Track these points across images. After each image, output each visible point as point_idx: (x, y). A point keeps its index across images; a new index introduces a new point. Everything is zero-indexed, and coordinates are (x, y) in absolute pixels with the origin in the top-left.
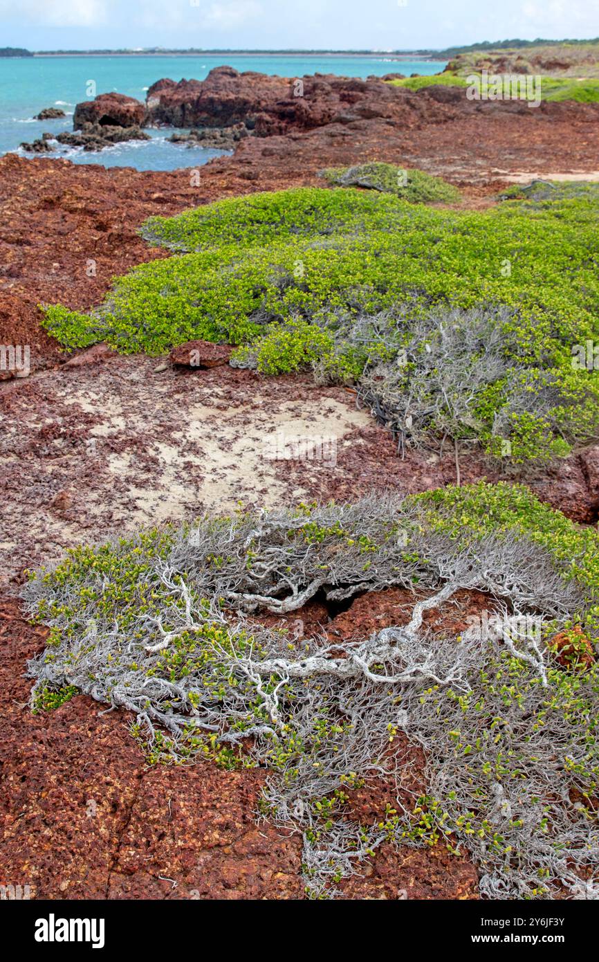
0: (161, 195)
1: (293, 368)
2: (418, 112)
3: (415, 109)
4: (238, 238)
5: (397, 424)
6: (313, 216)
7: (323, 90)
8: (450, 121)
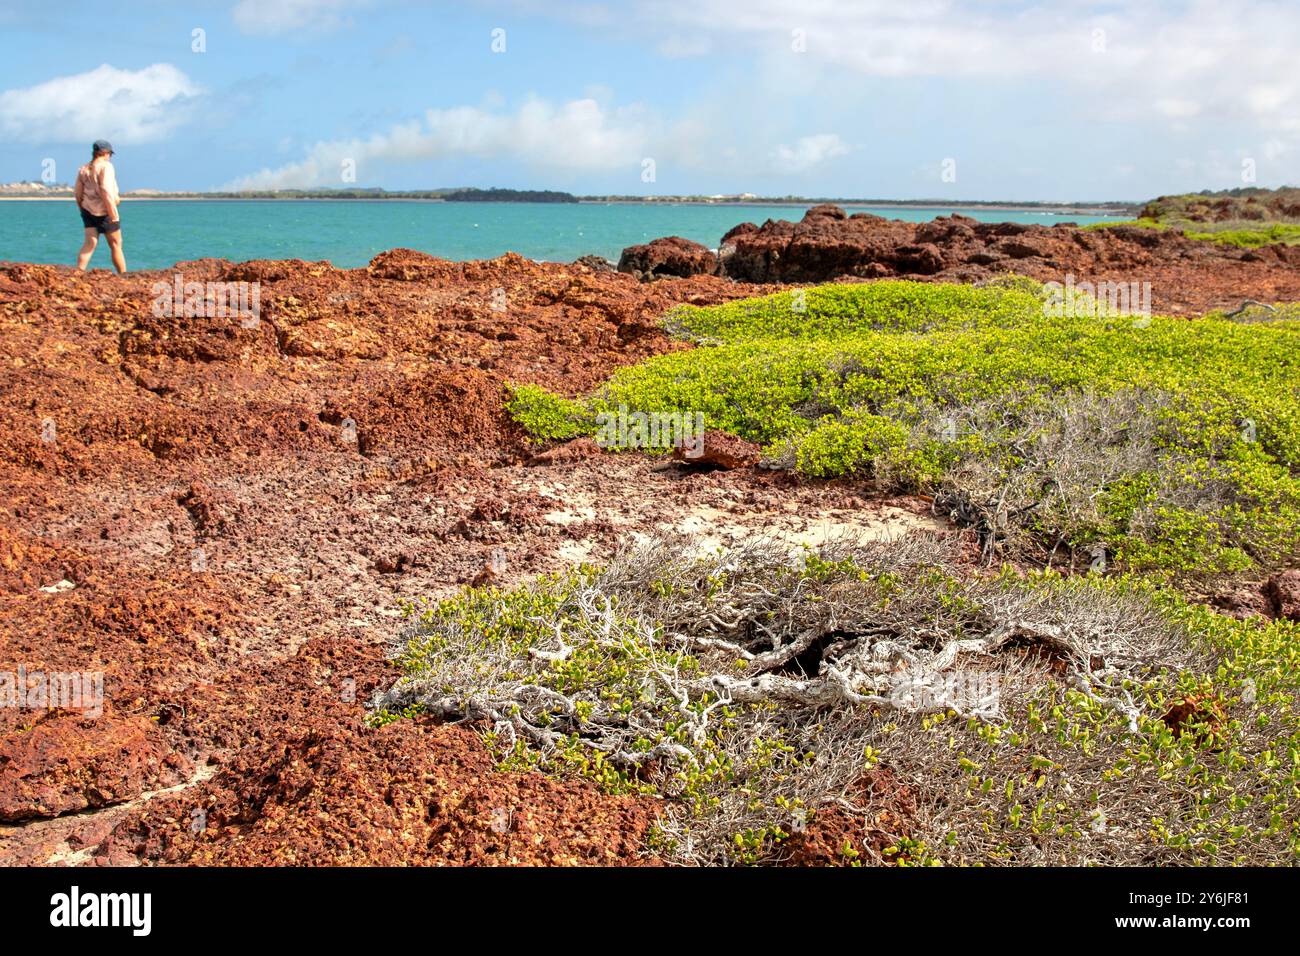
0: (703, 297)
1: (848, 470)
2: (1093, 253)
3: (1089, 249)
4: (796, 333)
5: (983, 523)
6: (905, 311)
7: (963, 235)
8: (1140, 267)
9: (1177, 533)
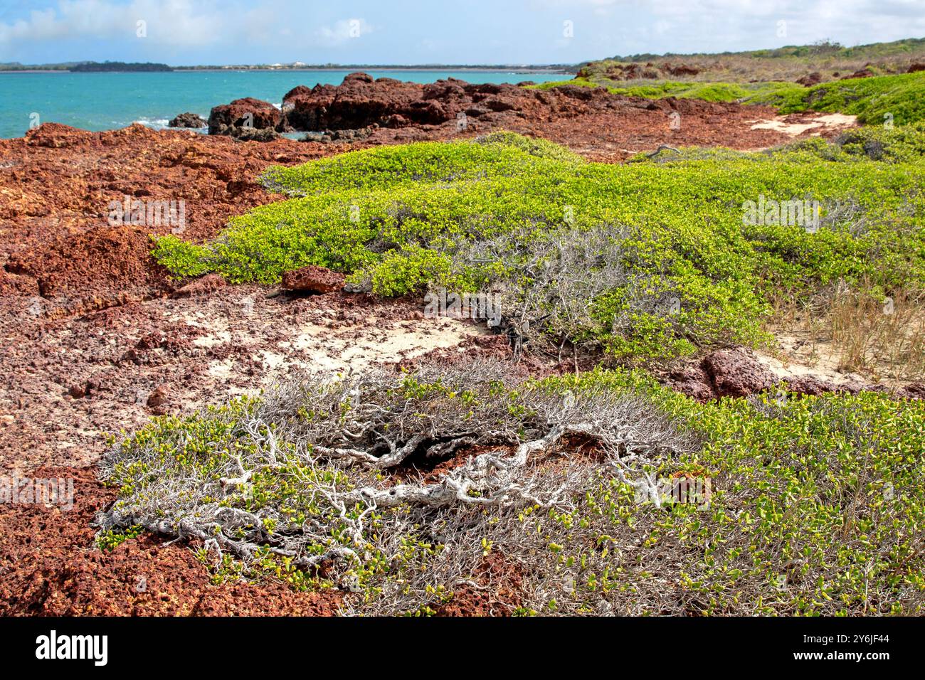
0: (285, 156)
1: (409, 290)
2: (549, 107)
3: (546, 104)
4: (359, 185)
5: (512, 330)
6: (436, 166)
7: (457, 92)
8: (581, 115)
9: (645, 331)
